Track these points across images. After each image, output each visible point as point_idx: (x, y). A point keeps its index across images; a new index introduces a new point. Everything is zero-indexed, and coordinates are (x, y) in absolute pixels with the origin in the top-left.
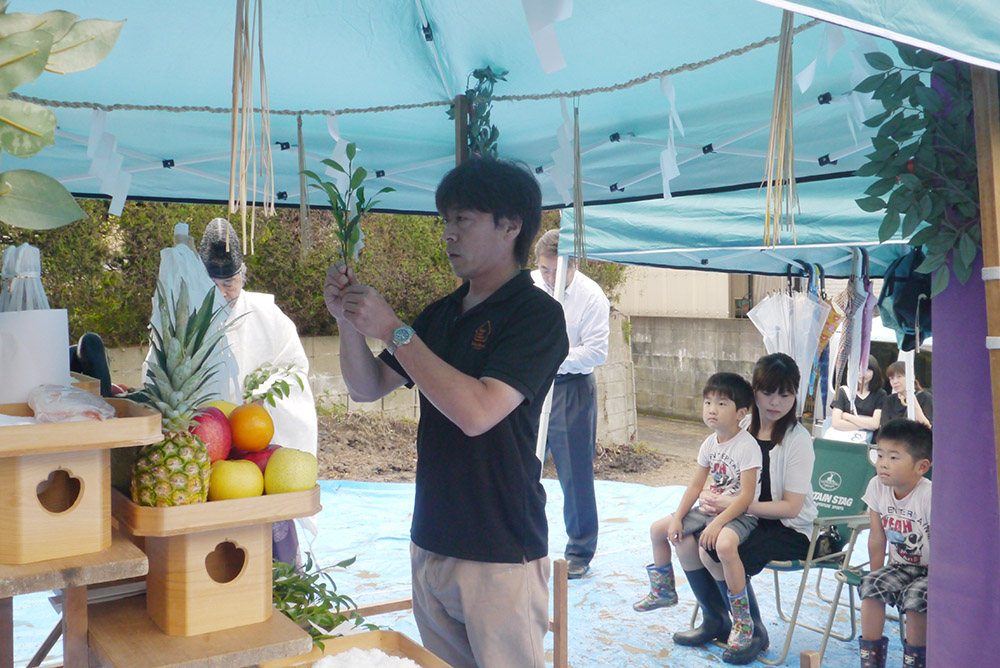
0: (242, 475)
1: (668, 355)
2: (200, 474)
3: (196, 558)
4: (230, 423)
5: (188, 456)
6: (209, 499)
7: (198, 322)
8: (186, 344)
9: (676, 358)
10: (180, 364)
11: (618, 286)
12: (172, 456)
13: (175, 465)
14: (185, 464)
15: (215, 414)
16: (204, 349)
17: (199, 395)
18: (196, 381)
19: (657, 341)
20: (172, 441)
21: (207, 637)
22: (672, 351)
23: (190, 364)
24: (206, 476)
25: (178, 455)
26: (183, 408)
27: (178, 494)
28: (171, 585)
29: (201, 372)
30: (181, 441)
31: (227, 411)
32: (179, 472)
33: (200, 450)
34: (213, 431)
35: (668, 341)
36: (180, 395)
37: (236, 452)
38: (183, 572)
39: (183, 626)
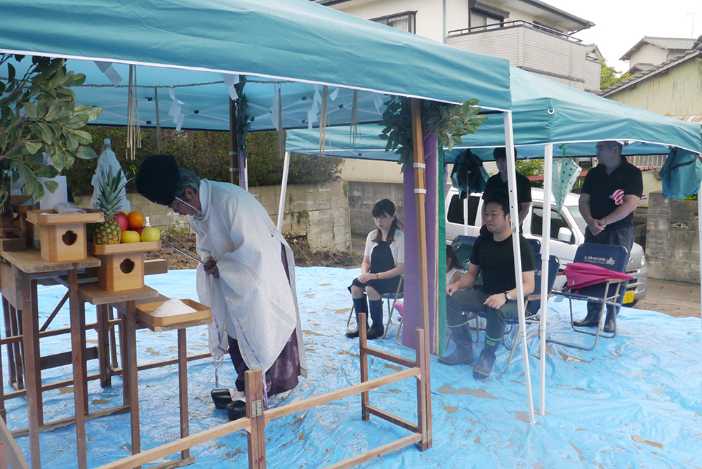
0: (133, 236)
2: (117, 234)
3: (117, 264)
4: (128, 218)
5: (113, 227)
6: (121, 243)
7: (116, 180)
8: (112, 188)
10: (110, 195)
12: (107, 227)
13: (109, 230)
14: (112, 230)
15: (122, 214)
17: (116, 207)
18: (116, 202)
20: (108, 222)
21: (121, 291)
23: (113, 195)
24: (119, 235)
25: (109, 227)
26: (111, 211)
27: (110, 241)
28: (108, 273)
29: (117, 198)
30: (111, 222)
31: (127, 213)
32: (110, 233)
33: (117, 226)
34: (122, 220)
36: (110, 206)
37: (130, 227)
38: (112, 269)
39: (112, 288)
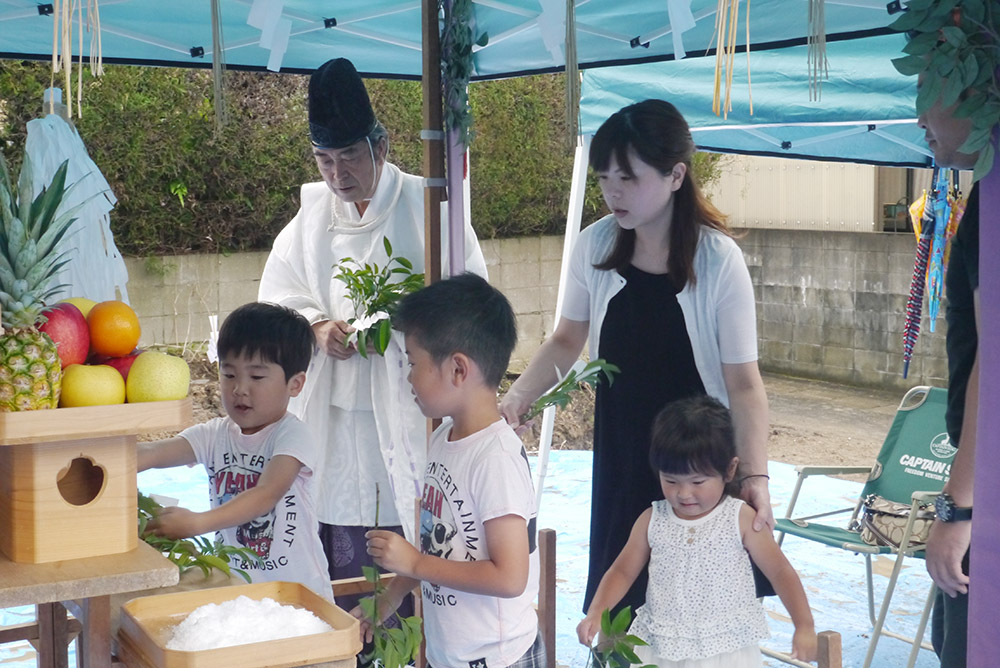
0: (101, 381)
1: (786, 284)
2: (48, 376)
3: (46, 475)
4: (87, 325)
5: (33, 354)
6: (60, 406)
7: (47, 202)
8: (31, 225)
9: (797, 289)
10: (22, 248)
11: (710, 184)
12: (15, 355)
13: (19, 365)
14: (30, 364)
15: (68, 310)
16: (52, 231)
17: (46, 287)
18: (43, 269)
19: (771, 264)
20: (15, 338)
21: (59, 564)
22: (792, 279)
23: (33, 251)
24: (56, 379)
25: (21, 353)
26: (28, 300)
27: (22, 398)
28: (17, 505)
29: (50, 259)
30: (26, 337)
31: (85, 308)
32: (23, 373)
33: (48, 349)
34: (66, 330)
35: (786, 264)
36: (23, 285)
37: (94, 355)
38: (30, 490)
39: (31, 552)
